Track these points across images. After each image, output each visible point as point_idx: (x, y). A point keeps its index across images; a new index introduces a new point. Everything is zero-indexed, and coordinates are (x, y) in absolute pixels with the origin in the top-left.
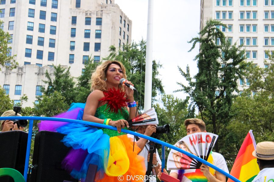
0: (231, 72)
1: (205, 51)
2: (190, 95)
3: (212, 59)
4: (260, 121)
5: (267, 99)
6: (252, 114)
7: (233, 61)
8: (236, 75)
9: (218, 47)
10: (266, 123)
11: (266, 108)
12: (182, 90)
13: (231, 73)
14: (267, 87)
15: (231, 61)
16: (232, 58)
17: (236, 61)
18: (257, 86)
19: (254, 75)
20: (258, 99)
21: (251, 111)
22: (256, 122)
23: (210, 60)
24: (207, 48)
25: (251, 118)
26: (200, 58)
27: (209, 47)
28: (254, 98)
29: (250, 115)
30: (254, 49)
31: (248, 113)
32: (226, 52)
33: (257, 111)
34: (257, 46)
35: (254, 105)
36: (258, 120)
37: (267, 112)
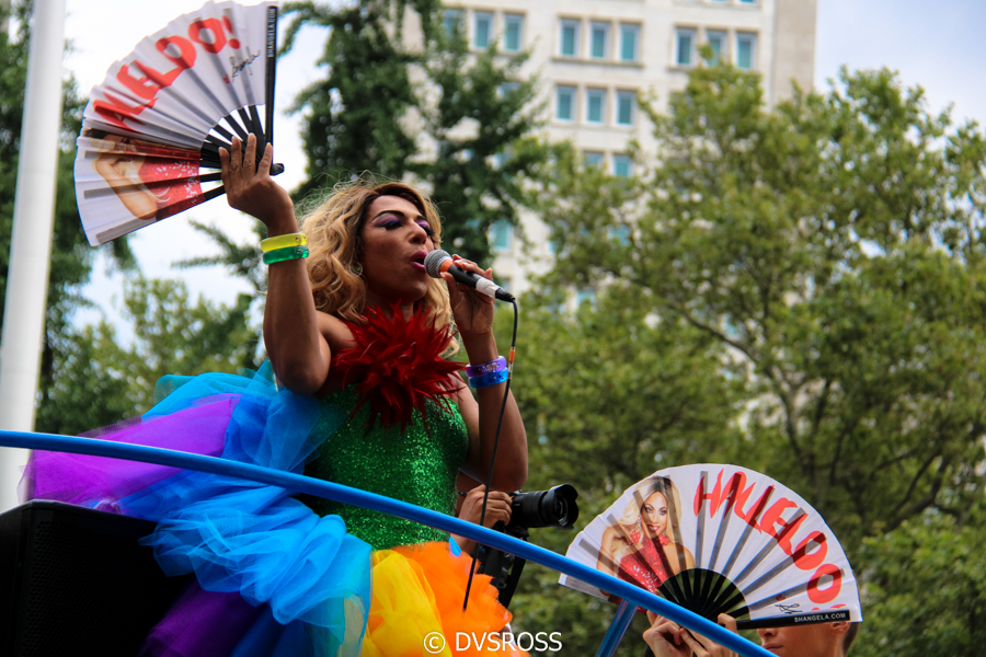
0: (466, 183)
1: (344, 70)
2: (257, 286)
3: (378, 114)
4: (588, 433)
5: (641, 328)
6: (553, 395)
7: (482, 131)
8: (490, 202)
9: (408, 59)
10: (617, 446)
11: (621, 374)
12: (215, 261)
13: (468, 191)
14: (635, 270)
15: (467, 129)
16: (471, 116)
17: (494, 133)
18: (591, 262)
19: (578, 209)
20: (594, 327)
21: (549, 383)
22: (572, 435)
23: (364, 121)
24: (353, 58)
25: (549, 418)
26: (316, 106)
27: (364, 52)
28: (580, 317)
29: (545, 401)
30: (628, 79)
31: (536, 393)
32: (448, 82)
33: (579, 382)
34: (639, 67)
35: (565, 355)
36: (579, 425)
37: (622, 392)
